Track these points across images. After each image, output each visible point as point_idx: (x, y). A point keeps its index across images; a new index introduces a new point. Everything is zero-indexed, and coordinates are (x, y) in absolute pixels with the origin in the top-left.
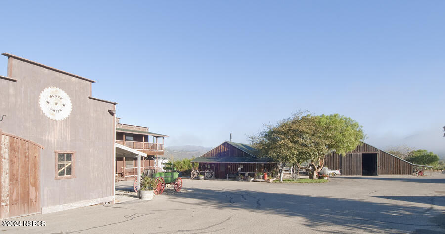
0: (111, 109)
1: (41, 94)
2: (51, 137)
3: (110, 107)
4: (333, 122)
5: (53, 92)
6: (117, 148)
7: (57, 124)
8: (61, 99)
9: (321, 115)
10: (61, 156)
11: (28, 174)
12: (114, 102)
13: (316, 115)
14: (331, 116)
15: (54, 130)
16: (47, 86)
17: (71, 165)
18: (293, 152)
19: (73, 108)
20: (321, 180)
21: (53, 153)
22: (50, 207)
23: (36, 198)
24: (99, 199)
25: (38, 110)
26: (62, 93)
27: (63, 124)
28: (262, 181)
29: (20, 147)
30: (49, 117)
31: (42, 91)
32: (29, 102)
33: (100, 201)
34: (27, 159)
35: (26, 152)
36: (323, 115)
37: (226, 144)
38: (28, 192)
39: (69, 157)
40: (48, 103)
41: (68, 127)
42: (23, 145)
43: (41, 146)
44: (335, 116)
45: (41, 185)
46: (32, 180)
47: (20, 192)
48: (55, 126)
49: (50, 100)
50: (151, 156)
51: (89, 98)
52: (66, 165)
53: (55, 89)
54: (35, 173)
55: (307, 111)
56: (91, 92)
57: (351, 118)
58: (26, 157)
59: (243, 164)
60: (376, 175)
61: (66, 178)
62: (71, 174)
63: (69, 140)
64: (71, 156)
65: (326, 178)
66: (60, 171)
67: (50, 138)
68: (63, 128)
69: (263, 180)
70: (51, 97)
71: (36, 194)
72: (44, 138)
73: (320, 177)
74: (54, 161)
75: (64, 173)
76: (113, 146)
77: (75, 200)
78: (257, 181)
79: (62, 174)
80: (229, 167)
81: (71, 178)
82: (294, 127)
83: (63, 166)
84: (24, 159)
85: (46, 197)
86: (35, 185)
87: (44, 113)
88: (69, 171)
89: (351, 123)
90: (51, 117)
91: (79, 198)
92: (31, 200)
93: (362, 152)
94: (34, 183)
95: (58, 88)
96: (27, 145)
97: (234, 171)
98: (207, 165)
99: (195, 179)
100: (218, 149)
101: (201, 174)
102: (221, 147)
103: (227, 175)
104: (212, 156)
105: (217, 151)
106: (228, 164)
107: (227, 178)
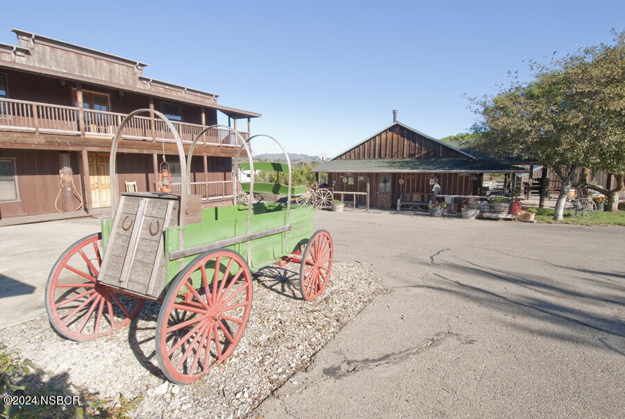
37: (398, 129)
69: (510, 216)
78: (490, 219)
97: (413, 192)
98: (348, 178)
99: (323, 209)
100: (375, 141)
101: (337, 197)
102: (384, 136)
103: (399, 200)
104: (359, 159)
105: (372, 148)
106: (399, 174)
107: (398, 208)
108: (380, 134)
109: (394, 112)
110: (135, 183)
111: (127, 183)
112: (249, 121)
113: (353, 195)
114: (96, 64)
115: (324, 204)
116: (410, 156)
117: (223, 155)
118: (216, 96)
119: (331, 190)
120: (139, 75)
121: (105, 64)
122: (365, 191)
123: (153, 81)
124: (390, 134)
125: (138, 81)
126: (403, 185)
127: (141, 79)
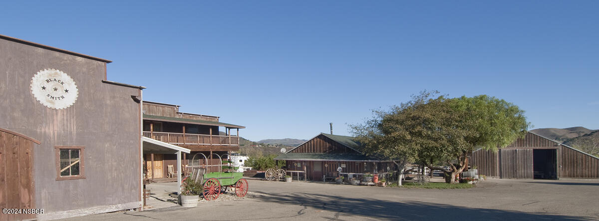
0: (136, 94)
1: (33, 78)
2: (49, 129)
3: (135, 92)
4: (476, 106)
5: (50, 75)
6: (145, 143)
7: (57, 114)
8: (62, 83)
9: (460, 96)
10: (64, 153)
11: (18, 173)
12: (139, 86)
13: (451, 97)
14: (476, 98)
15: (53, 121)
16: (42, 68)
17: (78, 163)
18: (414, 146)
19: (80, 94)
20: (464, 185)
21: (52, 149)
22: (49, 214)
23: (30, 201)
24: (119, 205)
25: (30, 98)
26: (64, 77)
27: (65, 114)
28: (371, 185)
29: (6, 142)
30: (45, 105)
31: (35, 75)
32: (17, 87)
33: (121, 207)
34: (16, 156)
35: (14, 148)
36: (463, 98)
37: (322, 137)
38: (18, 195)
39: (75, 153)
40: (44, 88)
41: (73, 117)
42: (9, 139)
43: (36, 140)
44: (481, 98)
45: (36, 186)
46: (24, 181)
47: (6, 194)
48: (55, 117)
49: (46, 85)
50: (202, 152)
51: (103, 82)
52: (72, 163)
53: (53, 71)
54: (28, 172)
55: (437, 92)
56: (106, 74)
57: (505, 100)
58: (14, 153)
59: (346, 163)
60: (555, 178)
61: (71, 179)
62: (78, 174)
63: (75, 132)
64: (78, 152)
65: (471, 182)
66: (63, 170)
67: (47, 131)
68: (65, 118)
69: (372, 183)
70: (48, 81)
71: (30, 197)
72: (38, 130)
73: (461, 181)
74: (54, 158)
75: (69, 172)
76: (140, 140)
77: (85, 206)
78: (364, 185)
79: (66, 173)
80: (326, 165)
81: (77, 178)
82: (416, 113)
83: (67, 164)
84: (11, 155)
85: (43, 202)
86: (28, 186)
87: (39, 101)
88: (76, 170)
89: (507, 107)
90: (49, 105)
91: (90, 204)
92: (23, 204)
93: (533, 147)
94: (27, 185)
95: (58, 71)
96: (16, 139)
97: (333, 171)
98: (297, 163)
99: (280, 181)
100: (311, 143)
101: (289, 174)
102: (315, 140)
103: (324, 176)
104: (303, 152)
105: (310, 146)
106: (325, 162)
107: (324, 180)
108: (313, 139)
109: (331, 124)
110: (172, 166)
111: (168, 166)
112: (238, 130)
113: (297, 173)
114: (157, 108)
115: (281, 178)
116: (324, 152)
117: (221, 150)
118: (219, 117)
119: (285, 170)
120: (177, 111)
121: (161, 108)
122: (304, 171)
123: (184, 114)
124: (318, 139)
125: (176, 114)
126: (328, 167)
127: (178, 113)
